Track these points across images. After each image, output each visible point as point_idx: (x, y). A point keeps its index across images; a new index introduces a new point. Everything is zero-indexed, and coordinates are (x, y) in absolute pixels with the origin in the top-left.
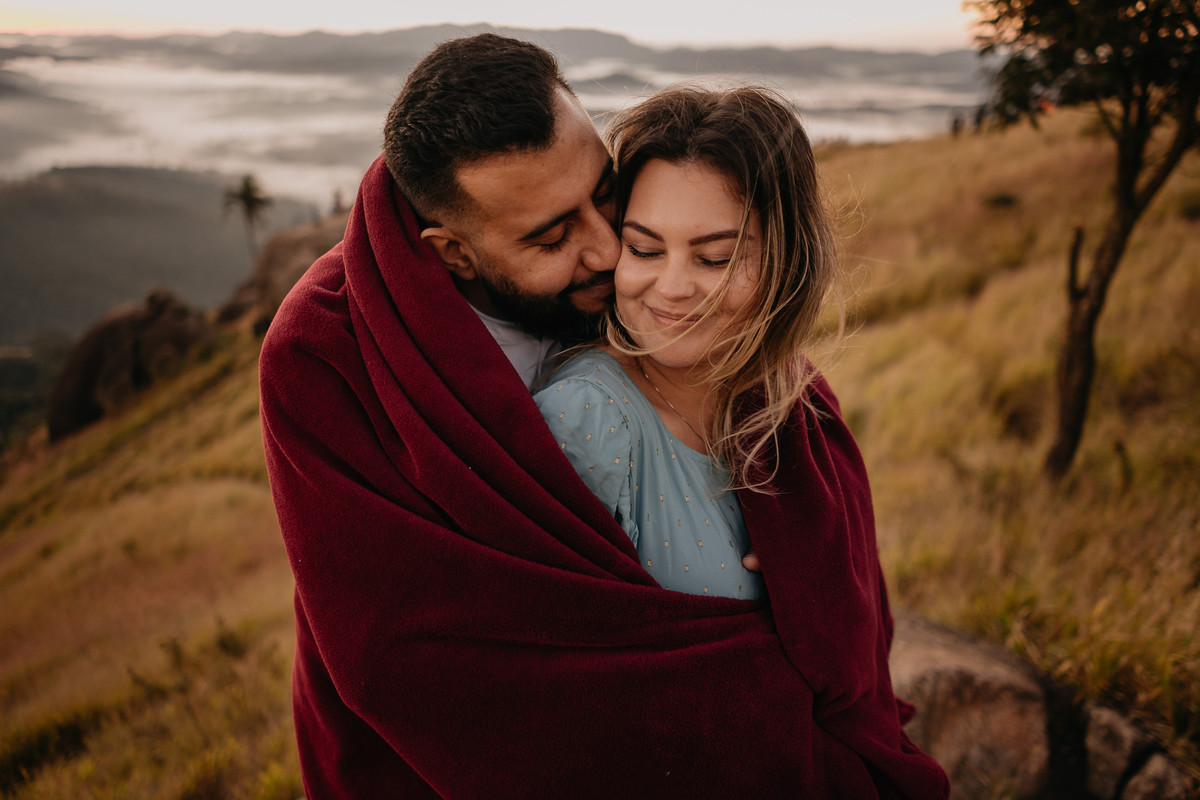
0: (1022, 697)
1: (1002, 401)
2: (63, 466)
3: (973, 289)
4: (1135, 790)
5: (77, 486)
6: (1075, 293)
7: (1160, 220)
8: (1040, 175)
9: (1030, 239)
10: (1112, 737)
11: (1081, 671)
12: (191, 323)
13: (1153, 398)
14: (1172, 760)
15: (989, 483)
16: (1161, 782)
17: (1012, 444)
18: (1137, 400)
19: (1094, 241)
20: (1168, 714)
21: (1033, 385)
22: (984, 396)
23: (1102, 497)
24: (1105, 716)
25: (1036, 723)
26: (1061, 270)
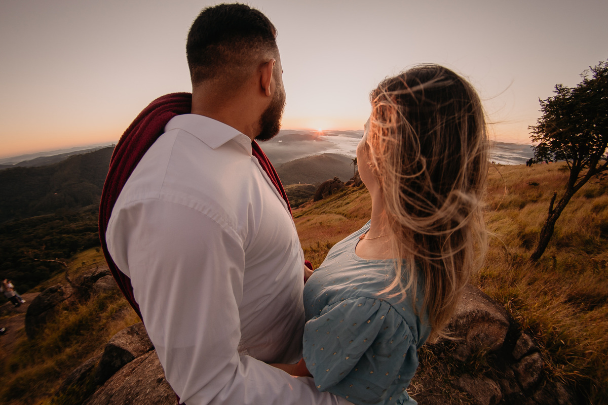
0: (502, 324)
1: (524, 237)
2: (314, 206)
3: (522, 206)
4: (526, 360)
5: (316, 210)
6: (551, 211)
7: (578, 197)
8: (545, 179)
9: (540, 196)
10: (525, 343)
11: (523, 320)
12: (340, 184)
13: (567, 245)
14: (541, 355)
15: (515, 258)
16: (535, 361)
17: (523, 249)
18: (562, 245)
19: (558, 199)
20: (545, 342)
21: (534, 234)
22: (519, 235)
23: (546, 269)
24: (526, 336)
25: (504, 332)
26: (549, 205)
